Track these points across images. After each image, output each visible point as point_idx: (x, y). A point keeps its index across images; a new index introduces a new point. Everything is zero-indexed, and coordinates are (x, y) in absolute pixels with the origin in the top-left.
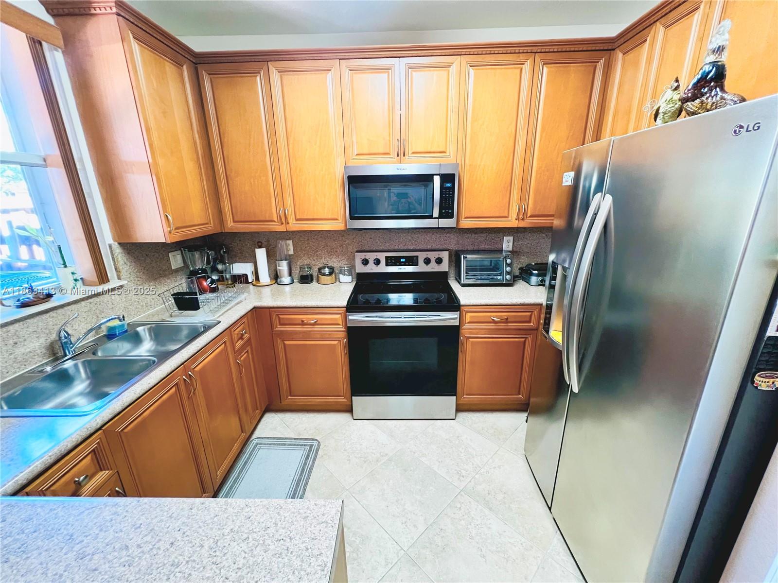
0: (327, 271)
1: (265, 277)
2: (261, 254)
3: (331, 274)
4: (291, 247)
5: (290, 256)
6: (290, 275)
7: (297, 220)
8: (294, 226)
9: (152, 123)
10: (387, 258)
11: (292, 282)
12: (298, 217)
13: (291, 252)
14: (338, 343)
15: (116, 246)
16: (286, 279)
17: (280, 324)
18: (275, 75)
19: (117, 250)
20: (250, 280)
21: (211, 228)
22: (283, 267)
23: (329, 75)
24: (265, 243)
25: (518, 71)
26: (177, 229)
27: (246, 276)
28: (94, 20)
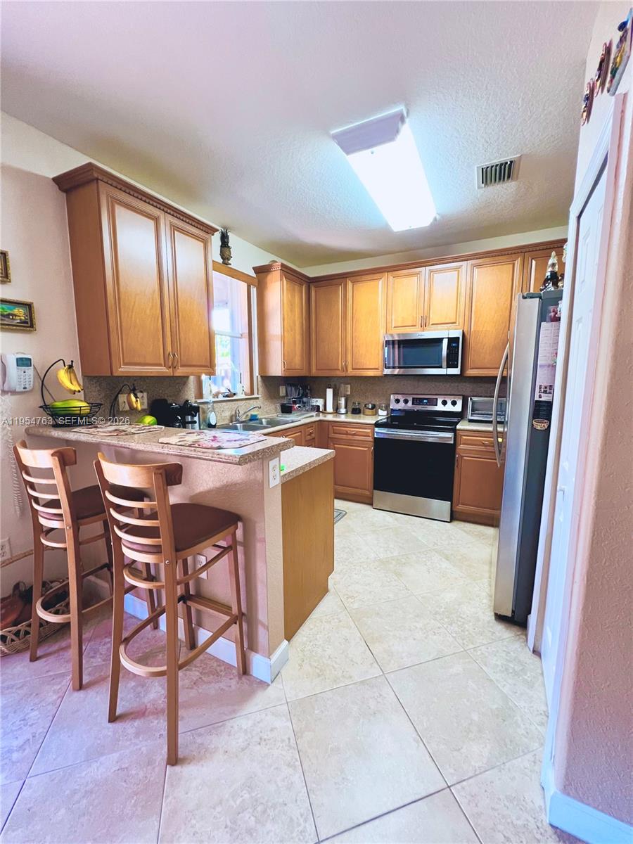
0: (370, 406)
1: (330, 408)
2: (330, 392)
3: (372, 408)
4: (349, 390)
5: (347, 395)
6: (346, 407)
7: (353, 369)
8: (351, 372)
9: (286, 316)
10: (413, 399)
11: (347, 413)
12: (354, 367)
13: (349, 393)
14: (368, 450)
15: (259, 377)
16: (343, 410)
17: (334, 433)
18: (350, 285)
19: (260, 379)
20: (321, 410)
21: (304, 373)
22: (342, 401)
23: (381, 281)
24: (332, 386)
25: (511, 266)
26: (288, 369)
27: (319, 407)
28: (271, 273)
